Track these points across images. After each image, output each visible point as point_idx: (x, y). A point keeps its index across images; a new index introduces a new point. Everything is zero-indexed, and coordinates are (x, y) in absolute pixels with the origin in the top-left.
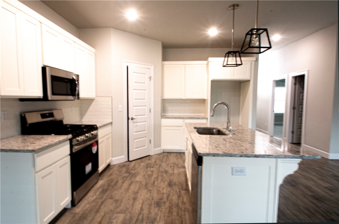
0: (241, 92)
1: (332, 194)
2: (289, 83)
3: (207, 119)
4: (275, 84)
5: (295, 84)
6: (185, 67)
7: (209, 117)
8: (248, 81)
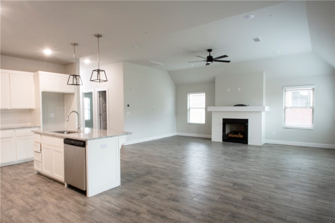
0: (65, 103)
1: (131, 159)
2: (96, 97)
3: (40, 127)
4: (84, 96)
5: (100, 97)
6: (9, 75)
7: (41, 125)
8: (73, 94)
